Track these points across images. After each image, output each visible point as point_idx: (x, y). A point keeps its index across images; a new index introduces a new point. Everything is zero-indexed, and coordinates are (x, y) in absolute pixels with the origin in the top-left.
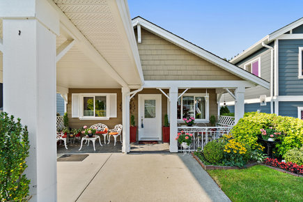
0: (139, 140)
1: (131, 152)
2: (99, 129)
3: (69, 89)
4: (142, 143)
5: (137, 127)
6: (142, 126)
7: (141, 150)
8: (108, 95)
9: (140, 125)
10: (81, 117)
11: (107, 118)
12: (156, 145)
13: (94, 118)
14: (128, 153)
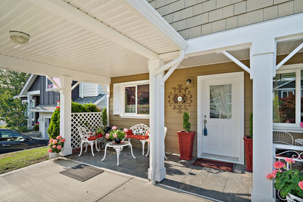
0: (199, 156)
1: (165, 181)
2: (141, 131)
3: (112, 78)
4: (199, 163)
5: (194, 135)
6: (205, 132)
7: (187, 180)
9: (200, 131)
10: (123, 115)
12: (226, 174)
13: (135, 115)
14: (157, 183)
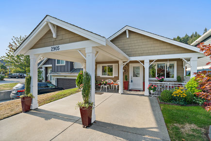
0: (130, 89)
2: (109, 82)
3: (96, 62)
6: (132, 81)
8: (113, 65)
9: (130, 81)
10: (101, 76)
11: (113, 76)
12: (139, 92)
13: (107, 76)
14: (122, 94)
